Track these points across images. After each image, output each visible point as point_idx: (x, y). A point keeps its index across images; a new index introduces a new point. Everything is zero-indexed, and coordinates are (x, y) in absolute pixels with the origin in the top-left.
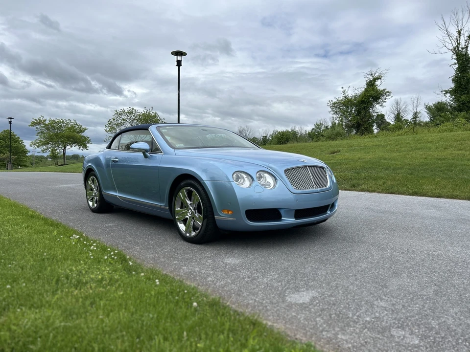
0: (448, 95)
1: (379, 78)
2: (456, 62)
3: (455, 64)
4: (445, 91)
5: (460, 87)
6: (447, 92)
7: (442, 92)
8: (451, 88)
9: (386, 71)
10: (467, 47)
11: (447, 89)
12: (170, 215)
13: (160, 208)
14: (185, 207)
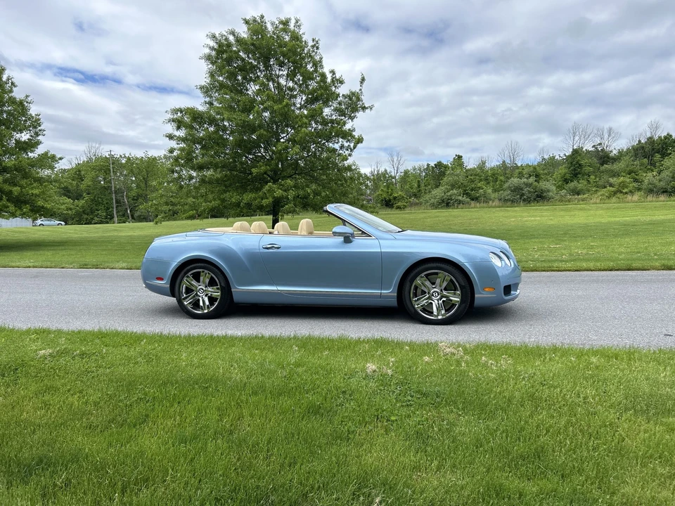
12: (394, 302)
13: (381, 296)
14: (425, 293)
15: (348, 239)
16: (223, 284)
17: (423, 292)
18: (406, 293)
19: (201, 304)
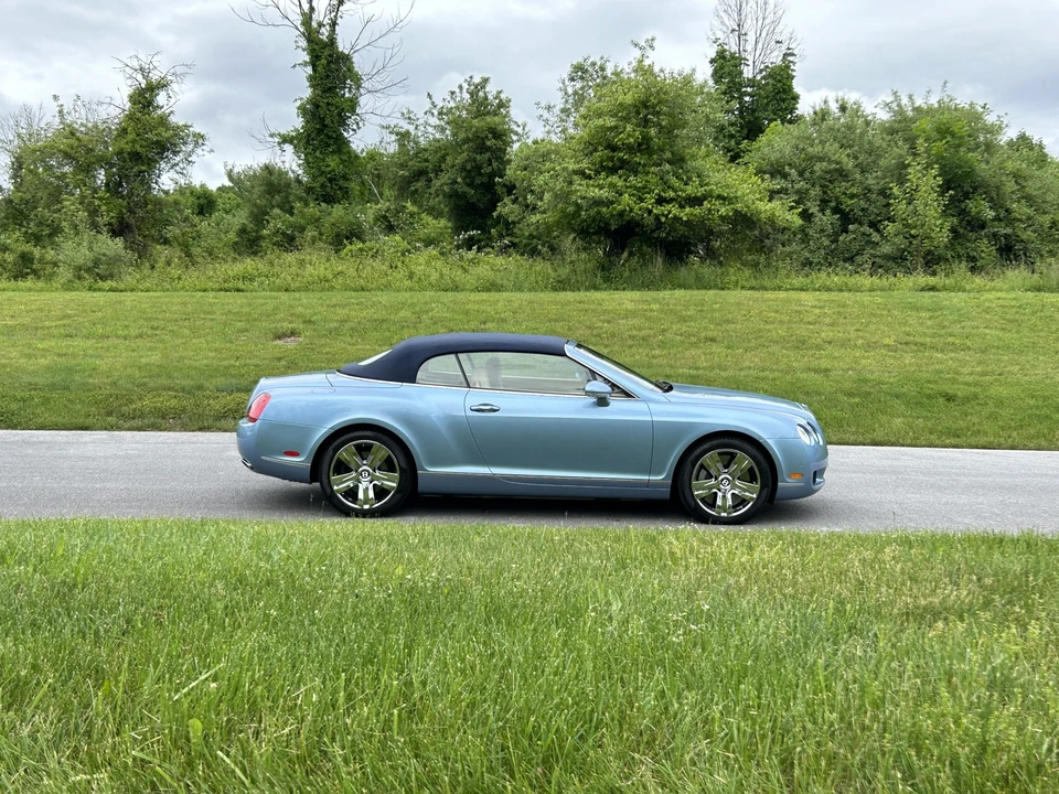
0: (289, 148)
1: (162, 85)
2: (307, 58)
3: (305, 64)
4: (279, 135)
5: (320, 131)
6: (285, 140)
7: (272, 136)
8: (297, 130)
9: (185, 69)
10: (334, 24)
11: (283, 132)
12: (666, 493)
13: (648, 484)
14: (711, 477)
15: (602, 402)
16: (404, 466)
17: (709, 476)
18: (686, 478)
19: (361, 495)
